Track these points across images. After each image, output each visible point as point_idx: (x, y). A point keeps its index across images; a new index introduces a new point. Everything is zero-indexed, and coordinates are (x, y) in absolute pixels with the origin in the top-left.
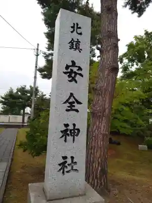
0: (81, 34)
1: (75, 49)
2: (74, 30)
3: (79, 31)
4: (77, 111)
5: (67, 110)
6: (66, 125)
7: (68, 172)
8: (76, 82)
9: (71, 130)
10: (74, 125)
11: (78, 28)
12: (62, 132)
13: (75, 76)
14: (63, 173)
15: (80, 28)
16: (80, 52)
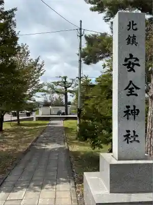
0: (136, 29)
1: (133, 43)
2: (130, 29)
3: (134, 28)
4: (136, 95)
5: (128, 95)
6: (128, 107)
7: (131, 142)
8: (134, 71)
9: (132, 111)
10: (134, 107)
11: (133, 25)
12: (125, 112)
13: (133, 66)
14: (128, 142)
15: (136, 24)
16: (136, 45)
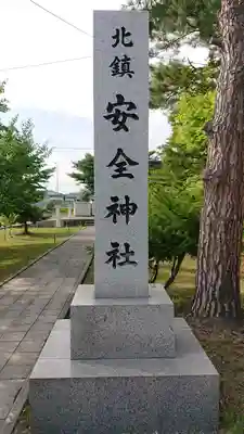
0: (131, 44)
1: (123, 74)
2: (118, 42)
3: (127, 41)
4: (131, 176)
5: (114, 177)
6: (115, 199)
7: (121, 264)
8: (127, 130)
9: (122, 206)
10: (127, 198)
11: (124, 35)
12: (108, 208)
13: (124, 120)
14: (114, 265)
15: (129, 34)
16: (131, 76)
